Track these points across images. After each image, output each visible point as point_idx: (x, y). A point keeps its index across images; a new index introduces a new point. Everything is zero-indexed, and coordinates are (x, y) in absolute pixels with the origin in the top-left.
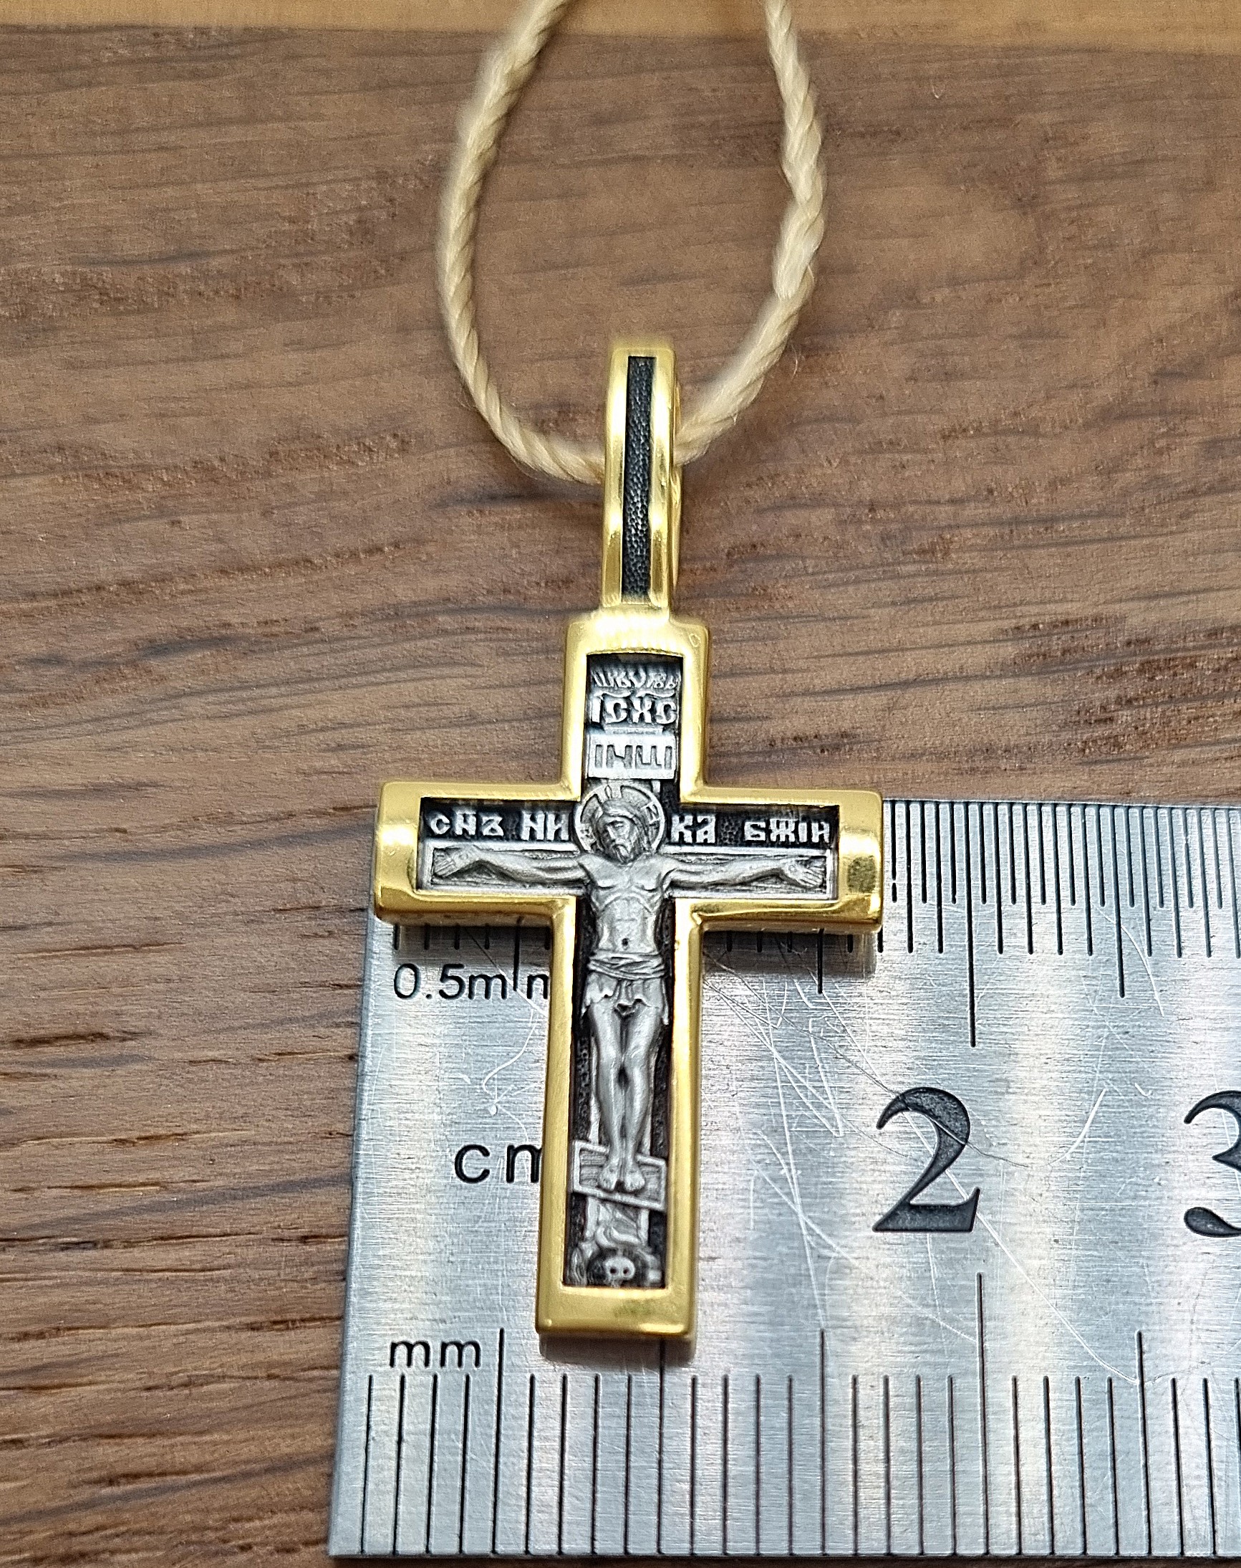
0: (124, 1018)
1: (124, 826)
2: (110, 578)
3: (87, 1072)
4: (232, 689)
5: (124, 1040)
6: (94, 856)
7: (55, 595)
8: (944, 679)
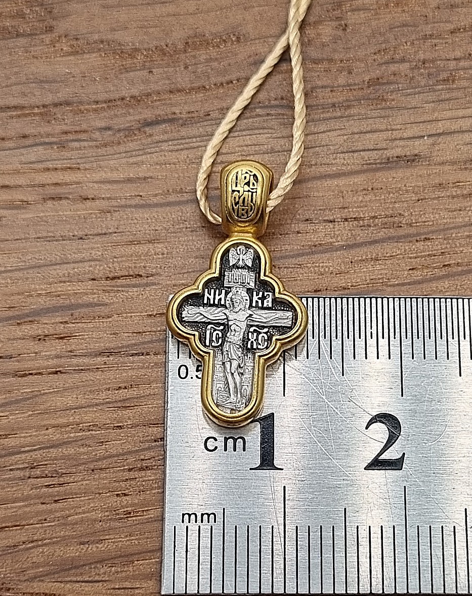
0: (147, 268)
1: (141, 194)
2: (127, 95)
3: (135, 289)
4: (178, 139)
5: (147, 277)
6: (130, 206)
7: (106, 102)
8: (454, 132)
